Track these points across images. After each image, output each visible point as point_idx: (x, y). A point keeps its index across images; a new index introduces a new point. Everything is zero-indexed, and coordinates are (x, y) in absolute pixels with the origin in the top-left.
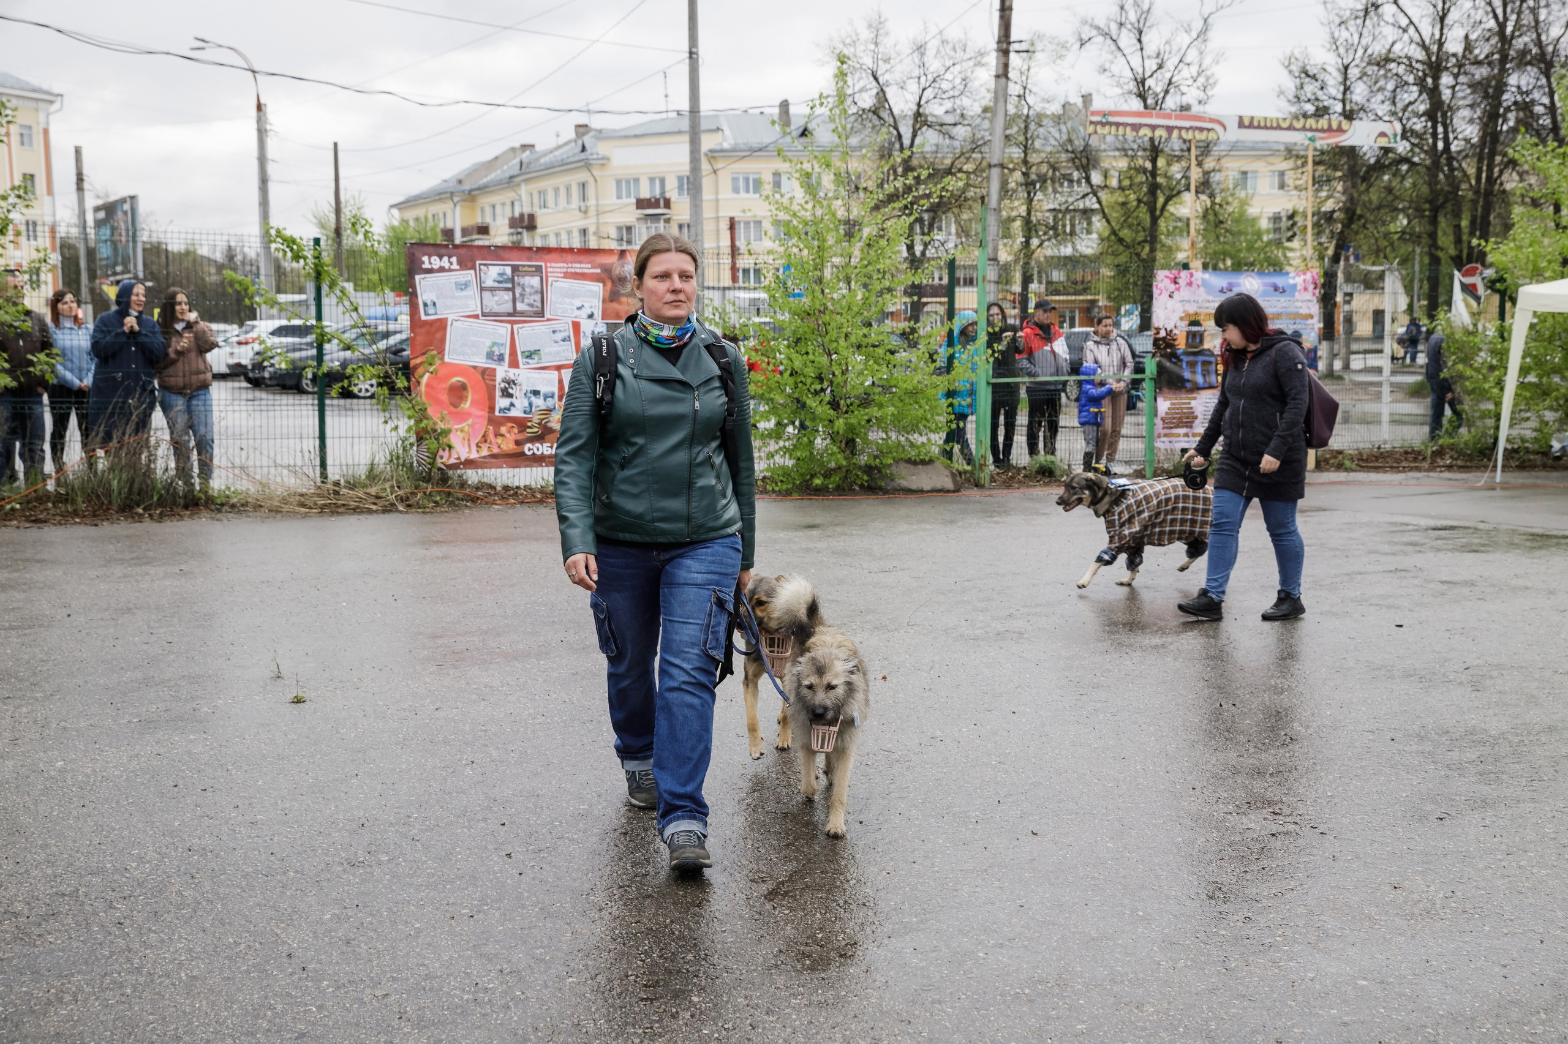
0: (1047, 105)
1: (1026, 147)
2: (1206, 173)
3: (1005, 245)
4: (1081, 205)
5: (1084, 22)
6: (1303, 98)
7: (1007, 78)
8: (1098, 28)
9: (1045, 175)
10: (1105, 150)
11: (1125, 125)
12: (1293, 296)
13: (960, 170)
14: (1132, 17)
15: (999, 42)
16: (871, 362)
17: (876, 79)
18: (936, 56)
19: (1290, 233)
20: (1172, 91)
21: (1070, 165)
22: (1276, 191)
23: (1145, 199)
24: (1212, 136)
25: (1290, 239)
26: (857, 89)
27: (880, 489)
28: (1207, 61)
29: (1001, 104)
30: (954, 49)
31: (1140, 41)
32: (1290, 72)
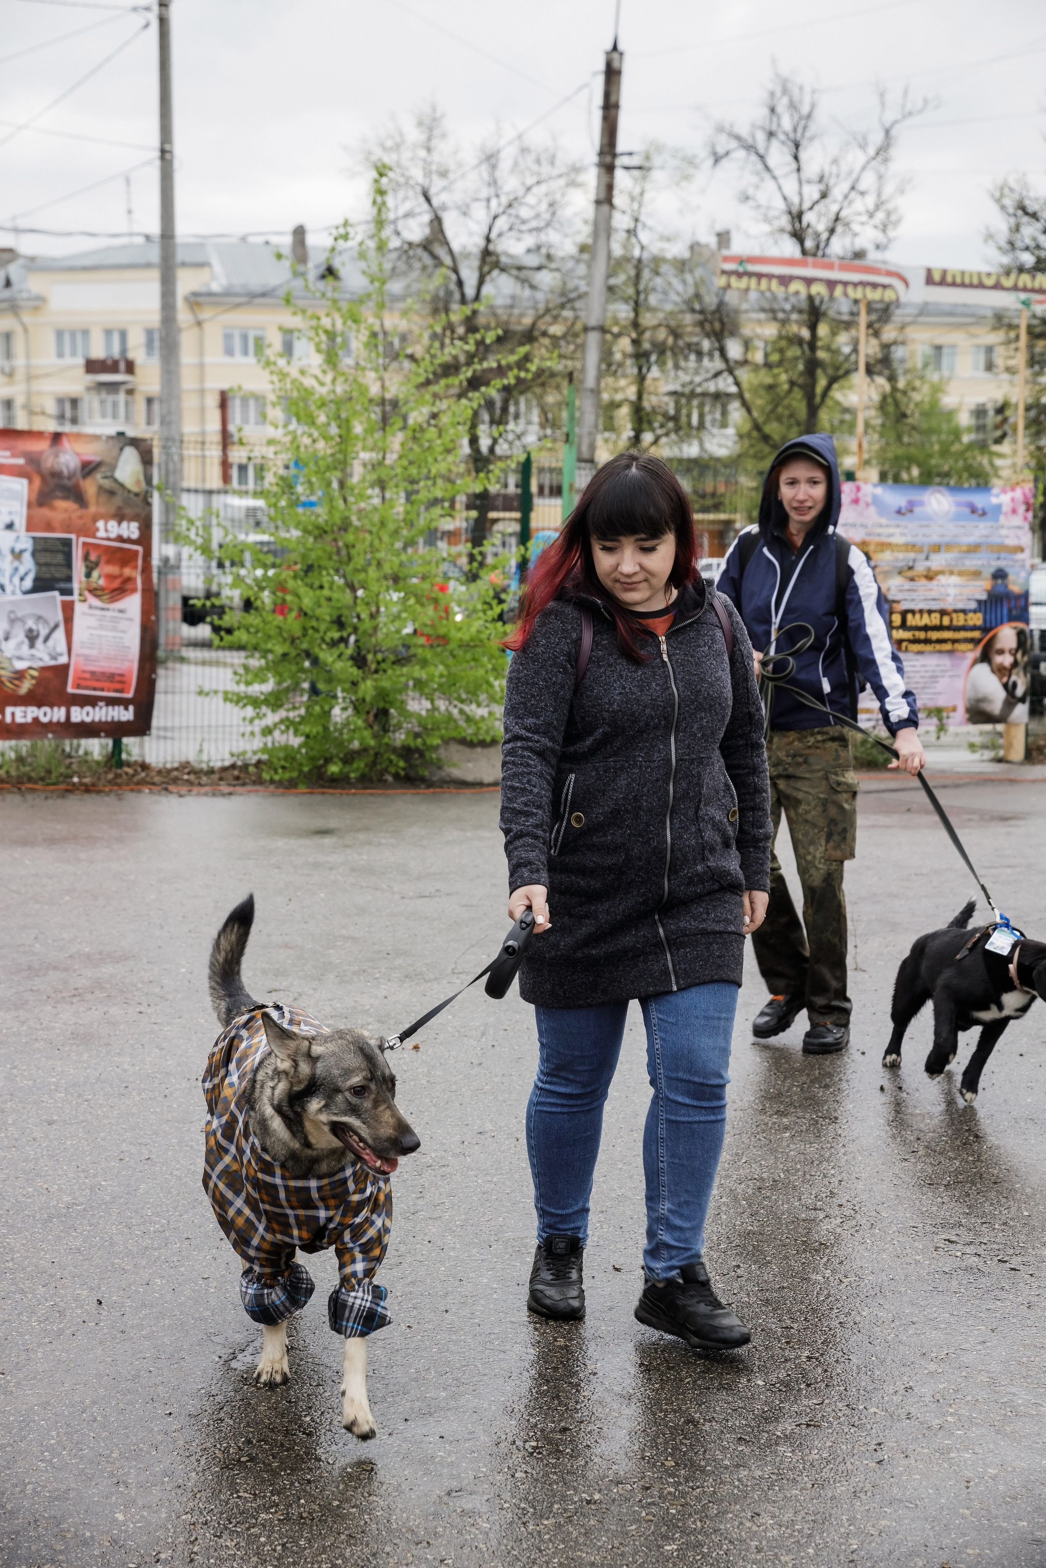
0: (666, 245)
1: (636, 303)
2: (886, 347)
3: (606, 441)
4: (711, 387)
5: (720, 129)
6: (1019, 244)
7: (611, 205)
8: (738, 138)
9: (664, 343)
10: (746, 311)
11: (770, 277)
12: (997, 520)
13: (544, 334)
14: (787, 123)
15: (601, 153)
16: (412, 601)
17: (428, 199)
18: (512, 171)
19: (998, 433)
20: (839, 229)
21: (698, 330)
22: (981, 374)
23: (801, 381)
24: (889, 295)
25: (999, 441)
26: (401, 211)
27: (423, 780)
28: (889, 189)
29: (602, 243)
30: (538, 161)
31: (796, 158)
32: (1003, 208)
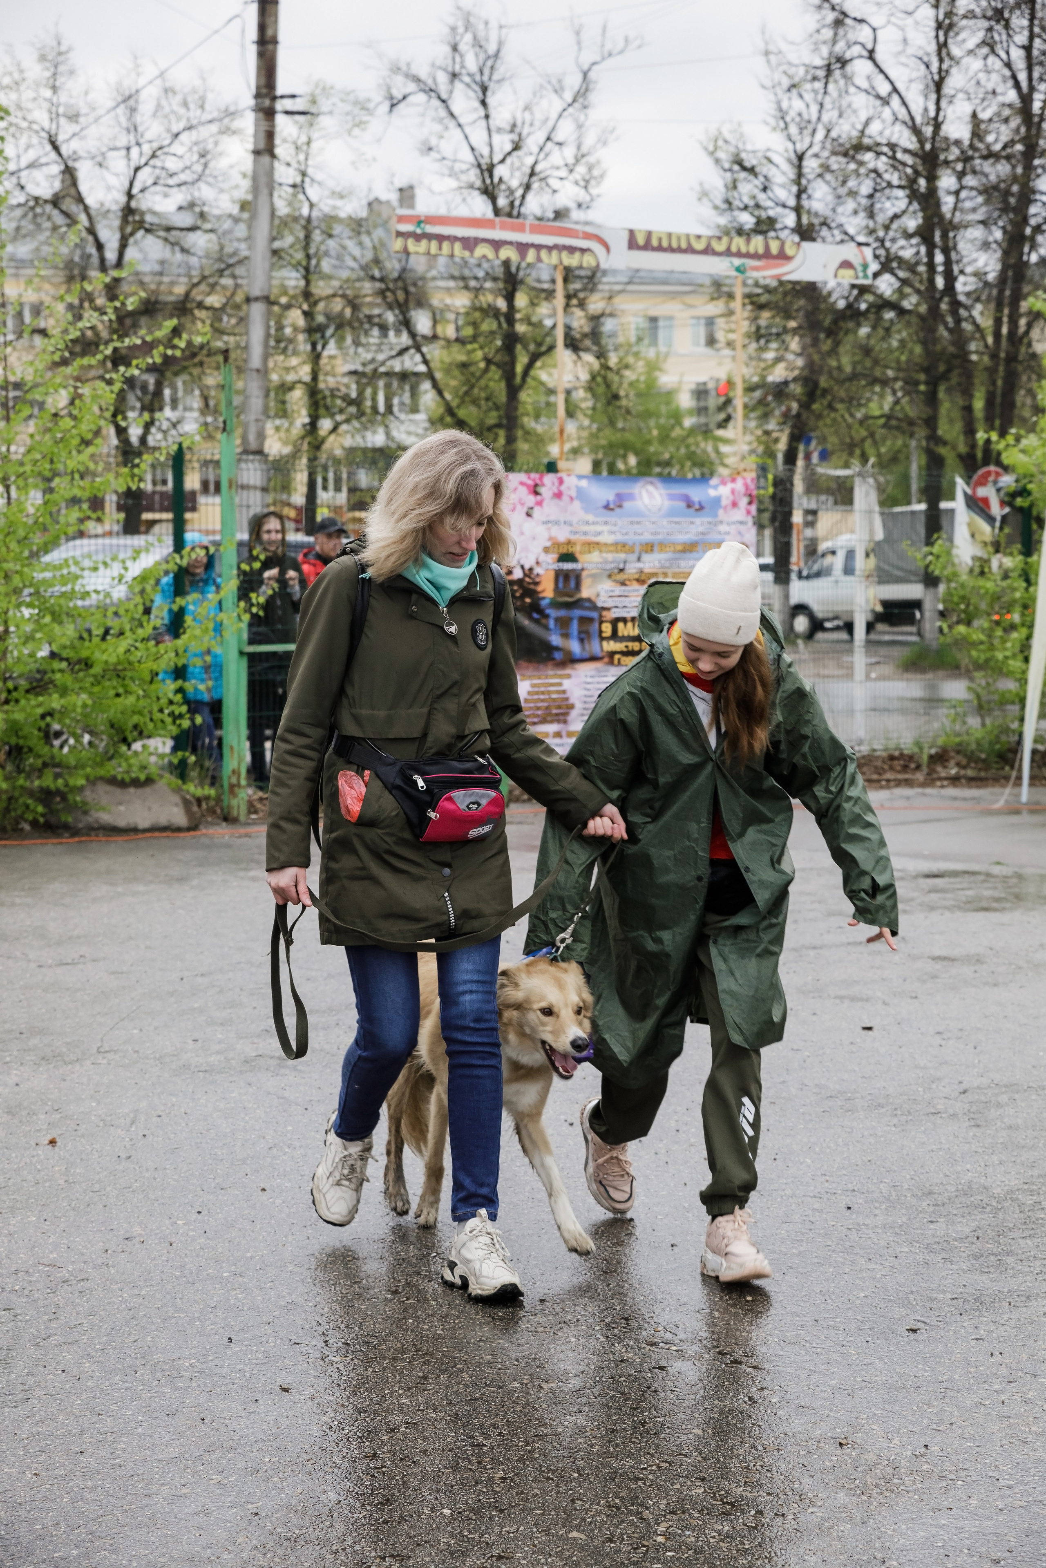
0: (339, 203)
1: (307, 269)
2: (596, 319)
3: (277, 429)
4: (397, 366)
5: (396, 69)
6: (737, 203)
7: (273, 156)
8: (417, 80)
9: (341, 314)
10: (434, 279)
11: (453, 239)
12: (716, 516)
13: (200, 305)
14: (471, 63)
15: (258, 96)
16: (48, 619)
17: (56, 148)
18: (154, 115)
19: (722, 416)
20: (535, 186)
21: (379, 300)
22: (703, 350)
23: (498, 358)
24: (588, 261)
25: (724, 424)
26: (24, 163)
27: (66, 827)
28: (589, 140)
29: (263, 199)
30: (185, 104)
31: (484, 103)
32: (717, 161)
